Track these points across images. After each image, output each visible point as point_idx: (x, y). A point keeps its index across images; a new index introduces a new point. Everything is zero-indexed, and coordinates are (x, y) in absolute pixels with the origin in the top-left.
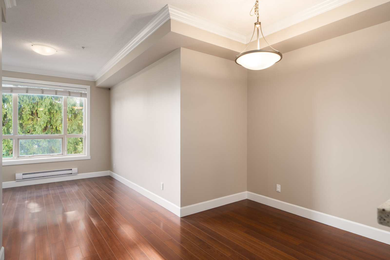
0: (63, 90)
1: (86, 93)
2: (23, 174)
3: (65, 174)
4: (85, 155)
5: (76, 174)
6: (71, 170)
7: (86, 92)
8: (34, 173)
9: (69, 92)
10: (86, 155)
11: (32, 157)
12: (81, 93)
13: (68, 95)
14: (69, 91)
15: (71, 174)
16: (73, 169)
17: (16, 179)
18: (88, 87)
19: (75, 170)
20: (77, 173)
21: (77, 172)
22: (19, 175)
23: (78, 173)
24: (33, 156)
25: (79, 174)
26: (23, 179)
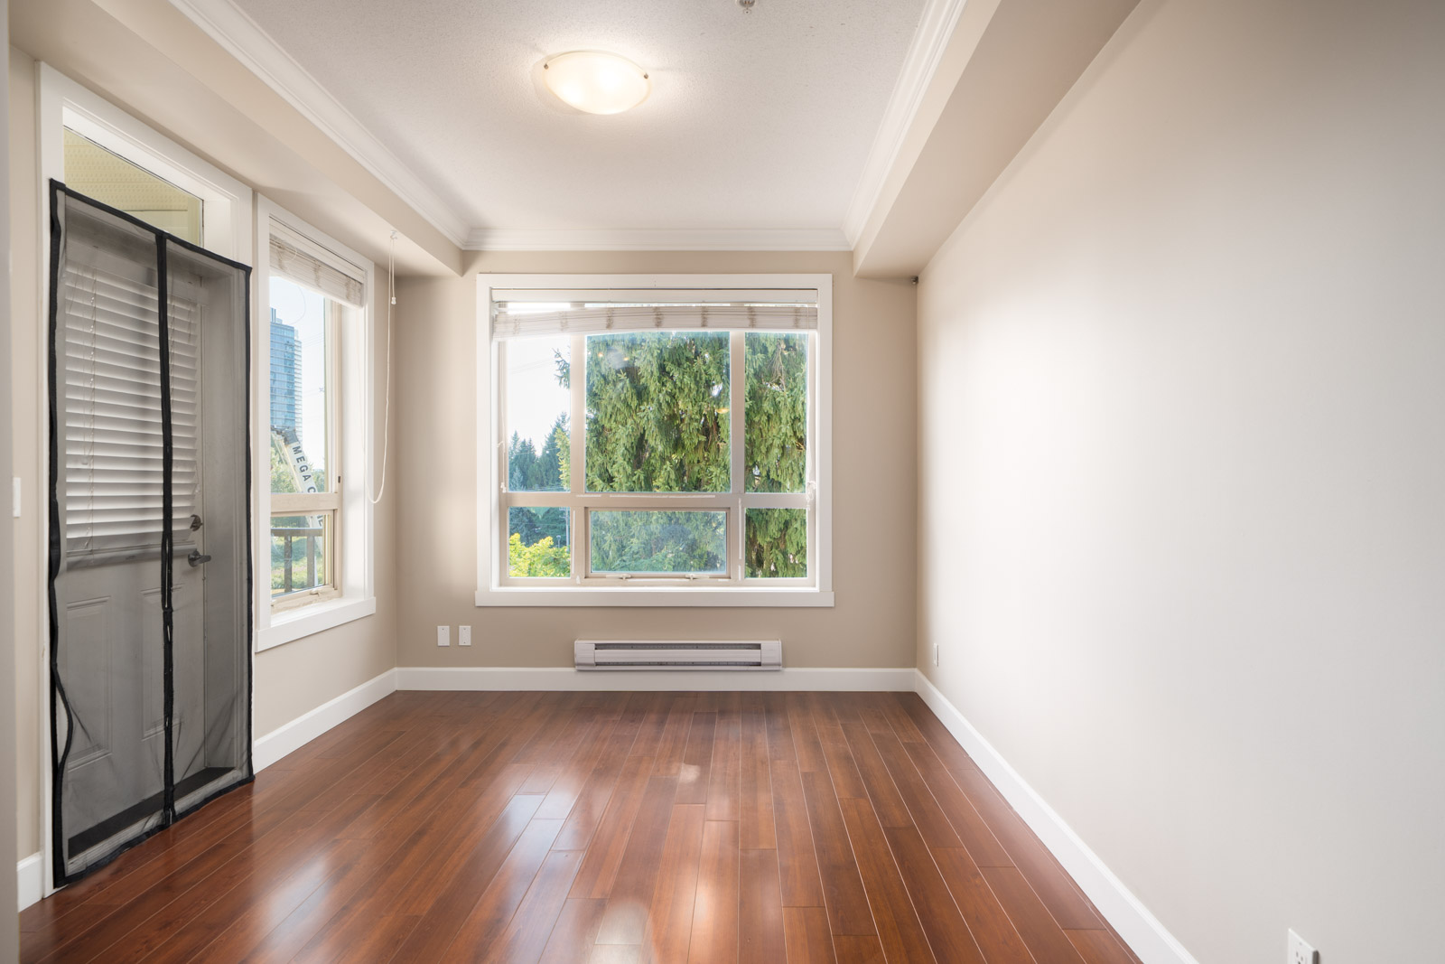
0: (729, 305)
1: (816, 309)
2: (598, 647)
3: (736, 664)
4: (814, 586)
5: (775, 668)
6: (758, 647)
7: (816, 306)
8: (632, 646)
9: (750, 309)
10: (817, 589)
11: (629, 580)
12: (797, 310)
13: (748, 322)
14: (752, 305)
15: (759, 664)
16: (764, 644)
17: (577, 660)
18: (824, 282)
19: (772, 649)
20: (779, 665)
21: (778, 659)
22: (584, 649)
23: (785, 664)
24: (632, 578)
25: (788, 670)
26: (597, 664)
